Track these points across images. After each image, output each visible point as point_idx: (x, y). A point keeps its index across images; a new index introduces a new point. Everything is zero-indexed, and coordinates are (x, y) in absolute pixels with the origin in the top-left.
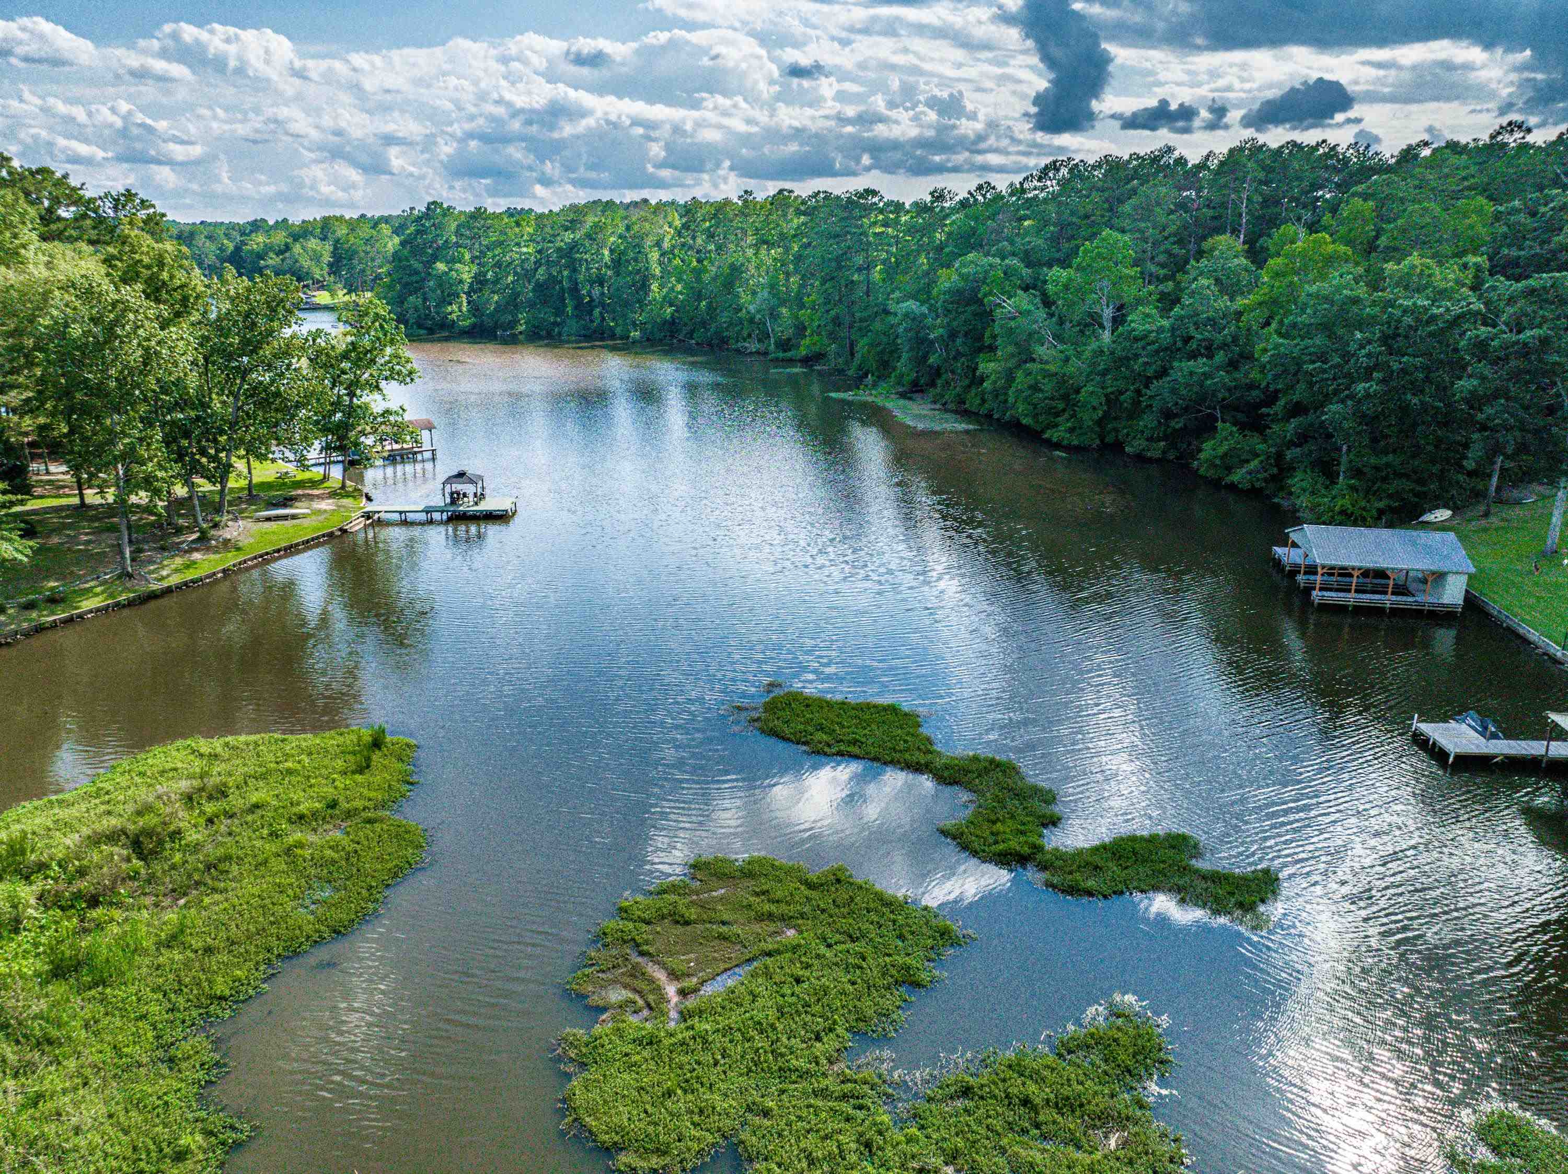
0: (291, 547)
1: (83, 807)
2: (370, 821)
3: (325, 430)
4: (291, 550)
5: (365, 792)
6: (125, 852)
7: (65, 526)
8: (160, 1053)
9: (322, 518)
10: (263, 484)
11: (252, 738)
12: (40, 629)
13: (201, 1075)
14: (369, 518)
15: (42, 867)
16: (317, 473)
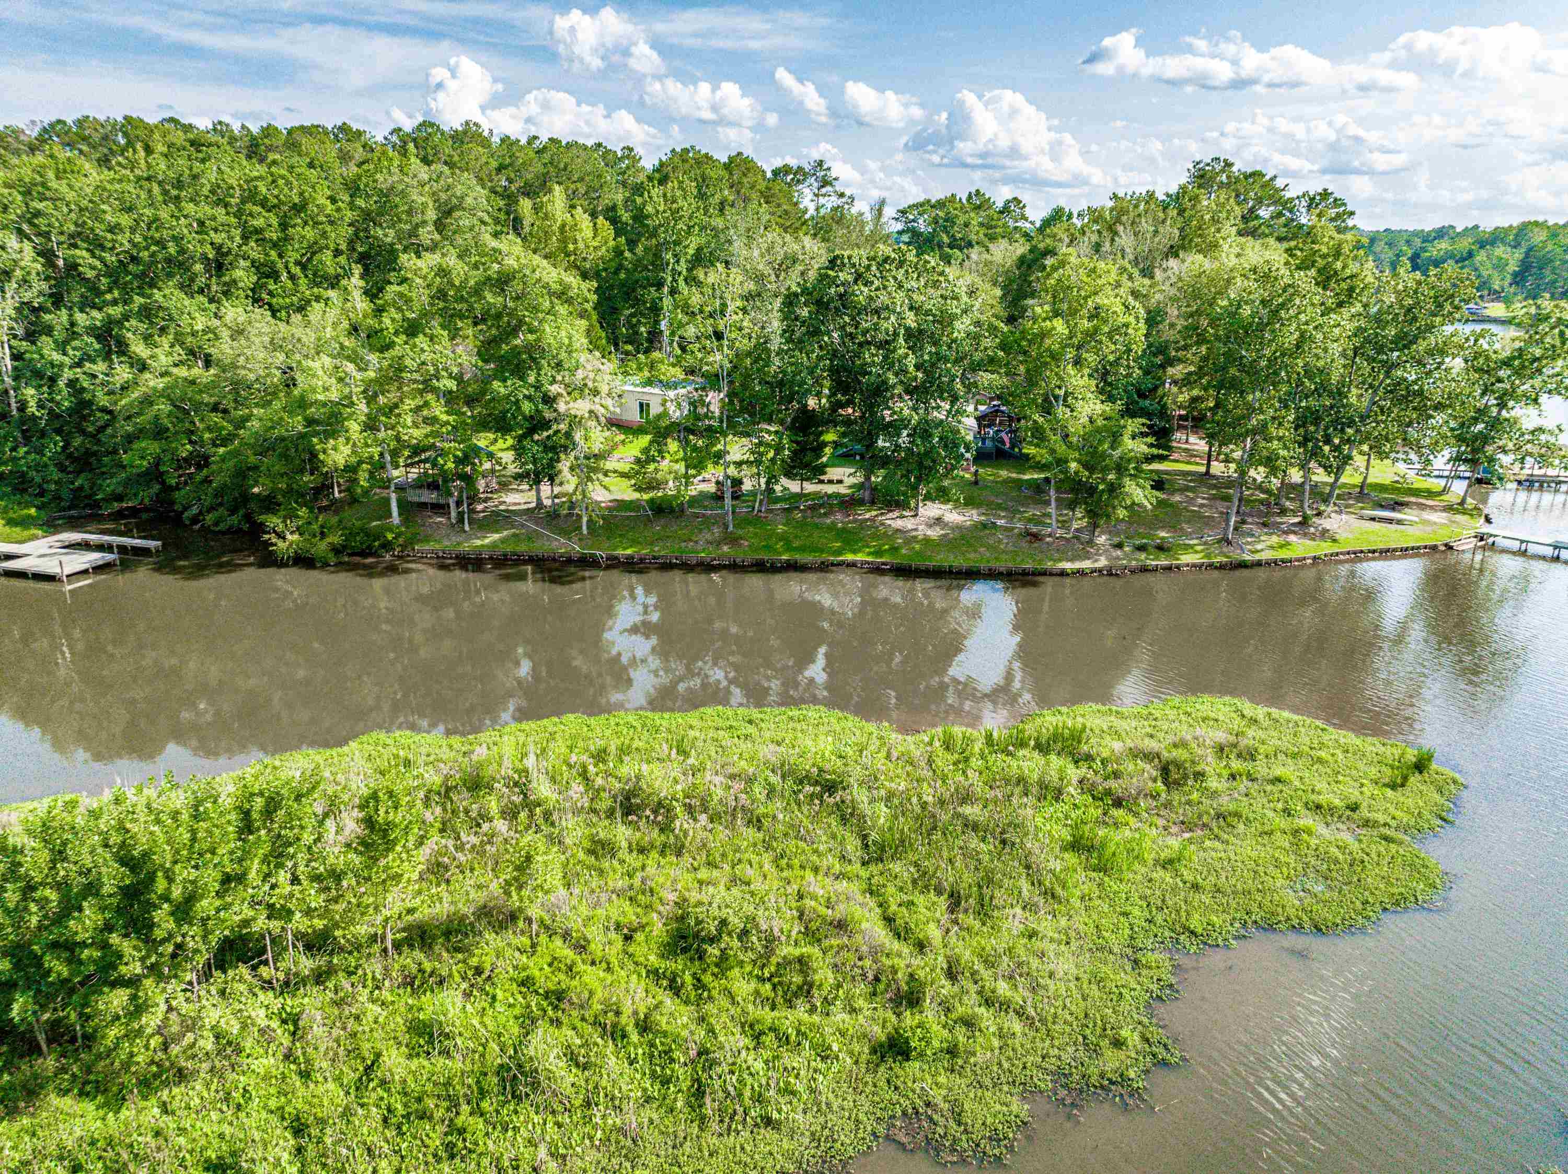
0: (1388, 551)
1: (1134, 724)
2: (1386, 839)
3: (1461, 439)
4: (1386, 553)
5: (1392, 810)
6: (1155, 773)
7: (1187, 489)
8: (1129, 951)
9: (1428, 529)
10: (1377, 485)
11: (1296, 717)
12: (1144, 569)
13: (1154, 987)
14: (1482, 539)
15: (1089, 758)
16: (1437, 484)
